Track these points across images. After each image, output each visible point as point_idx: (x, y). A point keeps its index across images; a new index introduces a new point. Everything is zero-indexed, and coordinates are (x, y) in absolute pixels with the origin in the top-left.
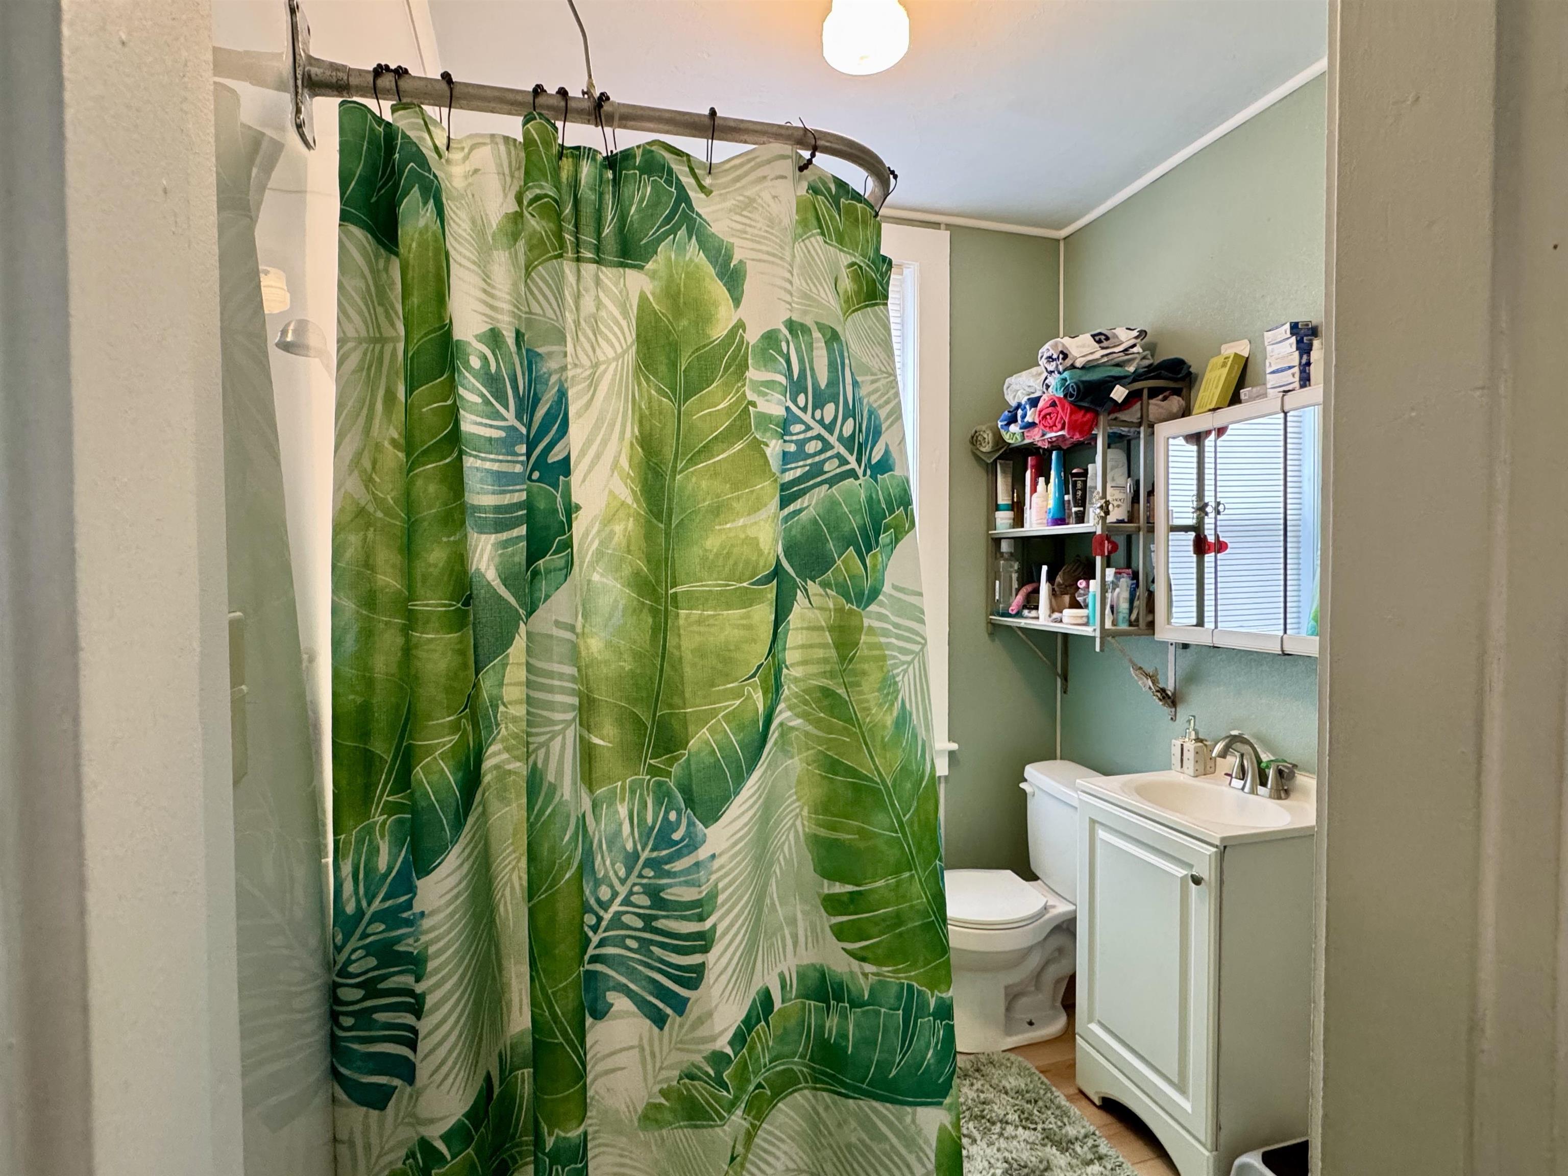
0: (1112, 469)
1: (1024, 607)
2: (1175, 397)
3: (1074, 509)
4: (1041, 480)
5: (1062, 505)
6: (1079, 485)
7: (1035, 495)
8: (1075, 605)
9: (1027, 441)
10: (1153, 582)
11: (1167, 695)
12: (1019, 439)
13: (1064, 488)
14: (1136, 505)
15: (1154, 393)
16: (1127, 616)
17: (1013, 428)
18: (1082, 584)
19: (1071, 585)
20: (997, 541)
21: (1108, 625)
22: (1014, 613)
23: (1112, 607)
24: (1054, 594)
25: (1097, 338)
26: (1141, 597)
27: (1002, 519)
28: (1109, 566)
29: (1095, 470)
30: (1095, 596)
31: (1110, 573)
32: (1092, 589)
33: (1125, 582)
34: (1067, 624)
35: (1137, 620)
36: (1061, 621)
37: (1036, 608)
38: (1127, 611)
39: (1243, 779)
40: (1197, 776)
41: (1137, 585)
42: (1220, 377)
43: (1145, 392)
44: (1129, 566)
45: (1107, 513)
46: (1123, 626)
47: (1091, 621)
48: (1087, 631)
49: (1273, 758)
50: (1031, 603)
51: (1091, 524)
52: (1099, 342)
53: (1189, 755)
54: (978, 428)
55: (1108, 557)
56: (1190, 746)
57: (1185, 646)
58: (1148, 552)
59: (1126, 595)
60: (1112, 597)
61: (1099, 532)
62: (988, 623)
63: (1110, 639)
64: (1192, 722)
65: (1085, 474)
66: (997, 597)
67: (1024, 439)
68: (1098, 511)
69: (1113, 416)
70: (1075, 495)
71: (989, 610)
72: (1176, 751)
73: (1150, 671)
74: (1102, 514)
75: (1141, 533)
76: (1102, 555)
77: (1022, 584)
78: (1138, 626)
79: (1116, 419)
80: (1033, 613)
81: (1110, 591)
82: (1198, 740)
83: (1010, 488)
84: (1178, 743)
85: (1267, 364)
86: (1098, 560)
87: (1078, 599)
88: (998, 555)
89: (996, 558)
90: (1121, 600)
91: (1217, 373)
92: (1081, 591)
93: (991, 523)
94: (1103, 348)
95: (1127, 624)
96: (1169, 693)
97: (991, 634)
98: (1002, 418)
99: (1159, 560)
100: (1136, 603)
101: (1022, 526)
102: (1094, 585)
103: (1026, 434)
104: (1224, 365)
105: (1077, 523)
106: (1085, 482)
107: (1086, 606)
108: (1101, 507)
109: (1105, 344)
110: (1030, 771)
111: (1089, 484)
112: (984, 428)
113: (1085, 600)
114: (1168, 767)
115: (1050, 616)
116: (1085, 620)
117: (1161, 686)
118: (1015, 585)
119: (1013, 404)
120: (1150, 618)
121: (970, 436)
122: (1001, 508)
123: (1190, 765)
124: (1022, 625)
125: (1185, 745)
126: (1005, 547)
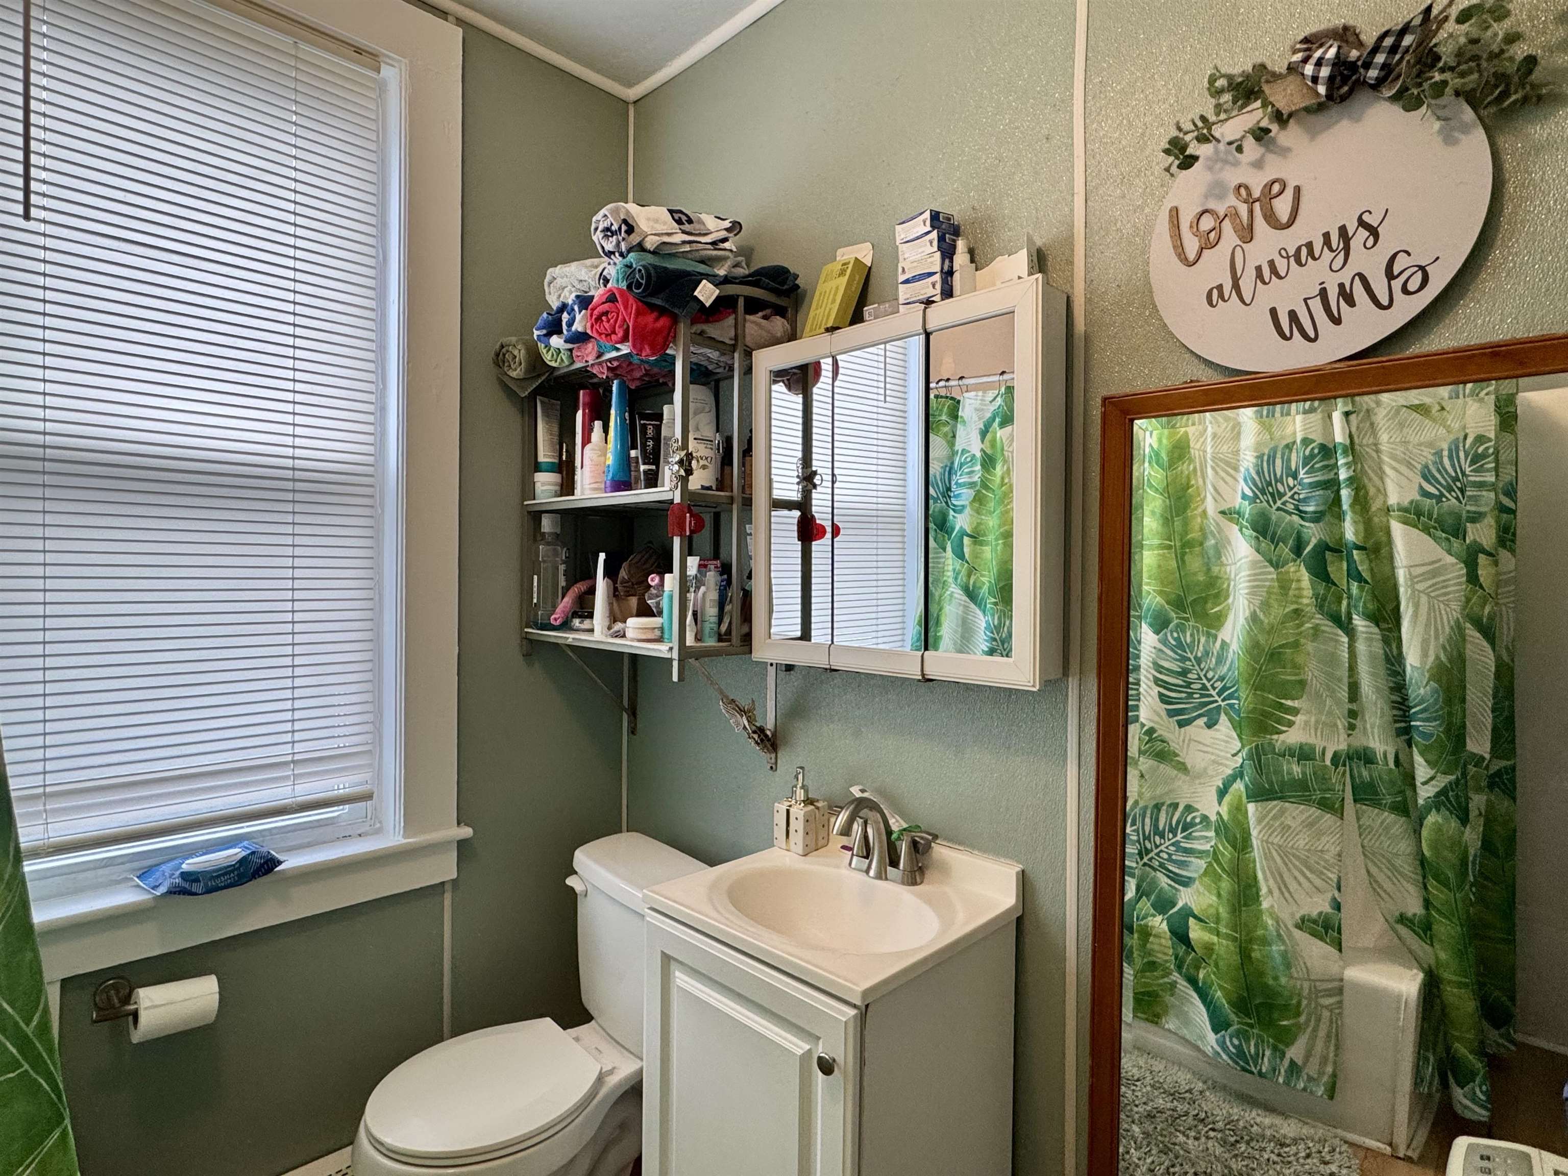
0: (695, 414)
1: (575, 615)
2: (778, 317)
3: (643, 468)
4: (598, 424)
5: (626, 463)
6: (650, 431)
7: (588, 447)
8: (645, 611)
9: (578, 365)
10: (750, 577)
11: (766, 736)
12: (566, 363)
13: (630, 436)
14: (727, 468)
15: (753, 306)
16: (715, 626)
17: (556, 341)
18: (653, 580)
19: (639, 583)
20: (536, 516)
21: (690, 641)
22: (558, 623)
23: (695, 614)
24: (615, 595)
25: (676, 216)
26: (734, 599)
27: (543, 484)
28: (690, 554)
29: (673, 412)
30: (671, 598)
31: (693, 562)
32: (667, 587)
33: (712, 577)
34: (632, 640)
35: (729, 632)
36: (624, 636)
37: (591, 616)
38: (714, 619)
39: (867, 857)
40: (805, 855)
41: (729, 582)
42: (837, 288)
43: (741, 302)
44: (716, 556)
45: (689, 472)
46: (711, 642)
47: (666, 636)
48: (661, 650)
49: (905, 826)
50: (584, 609)
51: (667, 488)
52: (679, 222)
53: (797, 825)
54: (505, 340)
55: (690, 538)
56: (798, 811)
57: (789, 668)
58: (743, 536)
59: (714, 595)
60: (695, 598)
61: (677, 500)
62: (523, 638)
63: (692, 661)
64: (800, 777)
65: (660, 417)
66: (535, 601)
67: (573, 362)
68: (676, 467)
69: (698, 327)
70: (644, 446)
71: (524, 620)
72: (781, 819)
73: (744, 703)
74: (682, 473)
75: (735, 506)
76: (681, 536)
77: (572, 580)
78: (729, 640)
79: (702, 333)
80: (586, 624)
81: (692, 590)
82: (808, 801)
83: (556, 439)
84: (782, 807)
85: (900, 270)
86: (677, 541)
87: (649, 602)
88: (539, 538)
89: (535, 540)
90: (708, 604)
91: (833, 284)
92: (653, 591)
93: (528, 489)
94: (684, 232)
95: (716, 638)
96: (768, 733)
97: (527, 655)
98: (540, 322)
99: (757, 546)
100: (728, 608)
101: (573, 494)
102: (671, 581)
103: (575, 353)
104: (842, 273)
105: (646, 488)
106: (658, 429)
107: (660, 613)
108: (681, 463)
109: (687, 227)
110: (582, 858)
111: (664, 433)
112: (513, 339)
113: (658, 603)
114: (769, 843)
115: (609, 628)
116: (658, 633)
117: (758, 724)
118: (562, 583)
119: (555, 304)
120: (745, 629)
121: (493, 354)
122: (544, 467)
123: (798, 838)
124: (570, 641)
125: (792, 810)
126: (547, 525)
